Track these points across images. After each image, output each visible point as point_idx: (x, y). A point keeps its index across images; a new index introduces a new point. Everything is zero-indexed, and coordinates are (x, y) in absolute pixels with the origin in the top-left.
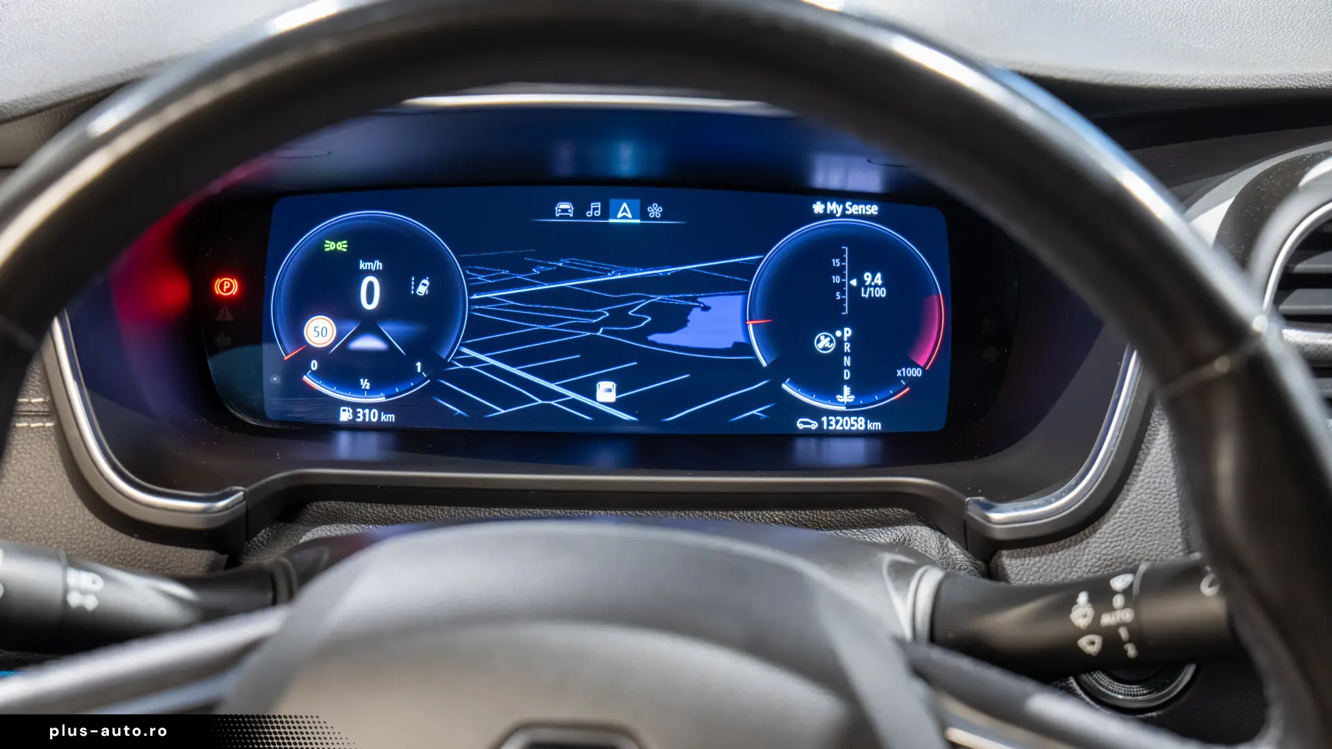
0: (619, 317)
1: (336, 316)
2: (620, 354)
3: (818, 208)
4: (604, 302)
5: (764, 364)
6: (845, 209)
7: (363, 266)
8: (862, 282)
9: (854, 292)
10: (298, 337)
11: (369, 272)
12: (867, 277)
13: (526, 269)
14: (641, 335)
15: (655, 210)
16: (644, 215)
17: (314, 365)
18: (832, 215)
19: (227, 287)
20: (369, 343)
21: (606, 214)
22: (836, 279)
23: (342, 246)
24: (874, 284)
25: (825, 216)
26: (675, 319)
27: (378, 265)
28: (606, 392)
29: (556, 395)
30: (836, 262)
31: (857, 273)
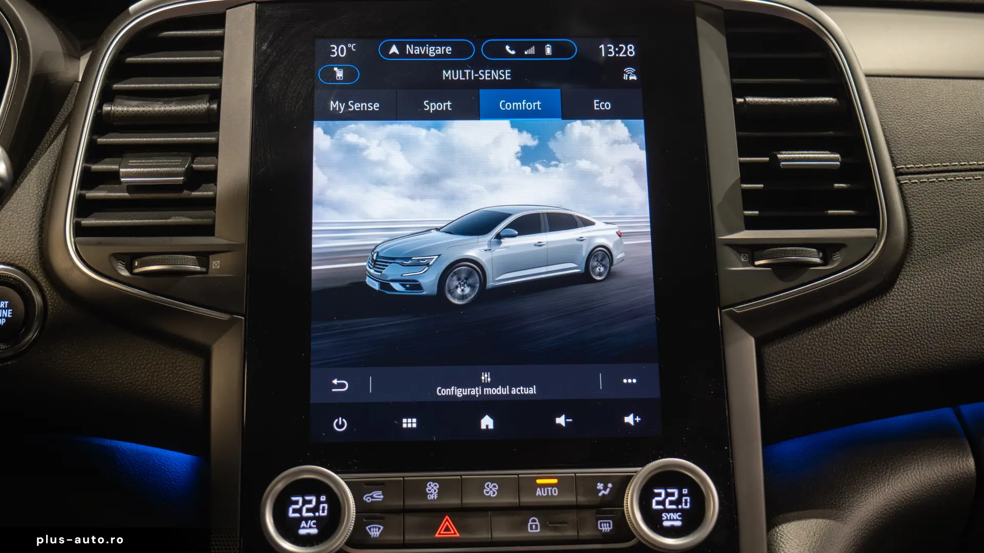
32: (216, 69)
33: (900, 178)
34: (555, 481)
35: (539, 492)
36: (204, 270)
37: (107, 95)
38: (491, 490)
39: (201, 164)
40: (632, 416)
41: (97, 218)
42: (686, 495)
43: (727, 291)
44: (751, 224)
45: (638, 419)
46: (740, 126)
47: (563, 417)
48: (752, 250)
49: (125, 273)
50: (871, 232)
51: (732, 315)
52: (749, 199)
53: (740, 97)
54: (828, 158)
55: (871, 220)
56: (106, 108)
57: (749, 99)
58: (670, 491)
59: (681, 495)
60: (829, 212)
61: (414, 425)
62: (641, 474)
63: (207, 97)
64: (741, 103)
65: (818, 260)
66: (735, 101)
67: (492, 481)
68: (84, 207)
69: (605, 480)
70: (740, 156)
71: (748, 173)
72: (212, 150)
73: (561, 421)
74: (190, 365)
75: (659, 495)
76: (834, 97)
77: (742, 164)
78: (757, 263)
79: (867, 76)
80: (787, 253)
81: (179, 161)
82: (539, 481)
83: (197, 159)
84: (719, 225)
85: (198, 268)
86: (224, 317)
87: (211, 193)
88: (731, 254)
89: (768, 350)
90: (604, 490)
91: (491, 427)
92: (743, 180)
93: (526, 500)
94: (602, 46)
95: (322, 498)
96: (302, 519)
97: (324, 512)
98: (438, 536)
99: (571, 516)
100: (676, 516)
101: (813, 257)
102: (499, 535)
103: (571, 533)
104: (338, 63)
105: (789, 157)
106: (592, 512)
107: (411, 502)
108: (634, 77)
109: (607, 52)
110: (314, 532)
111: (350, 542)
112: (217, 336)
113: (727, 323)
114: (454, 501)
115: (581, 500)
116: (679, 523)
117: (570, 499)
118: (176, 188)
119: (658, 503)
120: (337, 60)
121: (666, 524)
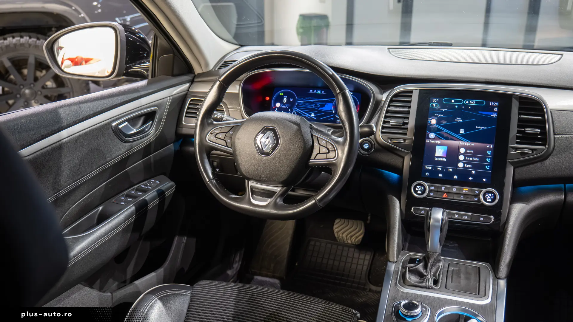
0: (316, 105)
1: (280, 103)
2: (315, 110)
4: (314, 103)
5: (334, 113)
7: (284, 97)
10: (275, 105)
11: (285, 98)
13: (305, 98)
14: (318, 108)
15: (323, 92)
16: (321, 92)
17: (277, 109)
19: (268, 98)
20: (284, 107)
21: (317, 92)
23: (282, 94)
26: (323, 106)
27: (287, 97)
28: (313, 115)
29: (306, 115)
32: (410, 102)
33: (554, 135)
34: (467, 190)
35: (464, 191)
37: (389, 106)
38: (454, 190)
39: (406, 121)
41: (385, 130)
43: (509, 157)
44: (517, 143)
45: (486, 180)
46: (518, 122)
48: (516, 149)
49: (390, 142)
50: (544, 147)
51: (509, 162)
53: (520, 115)
54: (537, 131)
55: (544, 144)
56: (388, 109)
57: (522, 116)
58: (489, 194)
59: (492, 195)
60: (536, 142)
61: (441, 176)
63: (408, 107)
64: (520, 117)
65: (531, 152)
66: (518, 116)
67: (455, 188)
68: (383, 128)
69: (477, 191)
70: (518, 128)
71: (518, 132)
72: (408, 118)
73: (470, 178)
74: (401, 160)
75: (487, 195)
76: (541, 117)
77: (518, 130)
78: (517, 152)
79: (550, 110)
80: (524, 150)
81: (402, 120)
82: (464, 189)
83: (405, 120)
84: (510, 143)
85: (403, 142)
86: (407, 152)
87: (407, 127)
88: (511, 149)
89: (516, 169)
90: (477, 193)
92: (517, 133)
93: (461, 192)
94: (491, 103)
95: (423, 187)
96: (418, 190)
97: (423, 190)
98: (444, 196)
99: (469, 196)
100: (490, 199)
101: (529, 152)
102: (455, 198)
103: (469, 200)
104: (435, 104)
105: (529, 130)
106: (474, 196)
107: (439, 190)
108: (496, 110)
109: (491, 104)
110: (421, 193)
111: (427, 196)
112: (406, 155)
113: (508, 164)
114: (447, 191)
115: (472, 194)
116: (490, 201)
117: (470, 193)
118: (401, 126)
119: (487, 196)
120: (434, 102)
121: (488, 200)
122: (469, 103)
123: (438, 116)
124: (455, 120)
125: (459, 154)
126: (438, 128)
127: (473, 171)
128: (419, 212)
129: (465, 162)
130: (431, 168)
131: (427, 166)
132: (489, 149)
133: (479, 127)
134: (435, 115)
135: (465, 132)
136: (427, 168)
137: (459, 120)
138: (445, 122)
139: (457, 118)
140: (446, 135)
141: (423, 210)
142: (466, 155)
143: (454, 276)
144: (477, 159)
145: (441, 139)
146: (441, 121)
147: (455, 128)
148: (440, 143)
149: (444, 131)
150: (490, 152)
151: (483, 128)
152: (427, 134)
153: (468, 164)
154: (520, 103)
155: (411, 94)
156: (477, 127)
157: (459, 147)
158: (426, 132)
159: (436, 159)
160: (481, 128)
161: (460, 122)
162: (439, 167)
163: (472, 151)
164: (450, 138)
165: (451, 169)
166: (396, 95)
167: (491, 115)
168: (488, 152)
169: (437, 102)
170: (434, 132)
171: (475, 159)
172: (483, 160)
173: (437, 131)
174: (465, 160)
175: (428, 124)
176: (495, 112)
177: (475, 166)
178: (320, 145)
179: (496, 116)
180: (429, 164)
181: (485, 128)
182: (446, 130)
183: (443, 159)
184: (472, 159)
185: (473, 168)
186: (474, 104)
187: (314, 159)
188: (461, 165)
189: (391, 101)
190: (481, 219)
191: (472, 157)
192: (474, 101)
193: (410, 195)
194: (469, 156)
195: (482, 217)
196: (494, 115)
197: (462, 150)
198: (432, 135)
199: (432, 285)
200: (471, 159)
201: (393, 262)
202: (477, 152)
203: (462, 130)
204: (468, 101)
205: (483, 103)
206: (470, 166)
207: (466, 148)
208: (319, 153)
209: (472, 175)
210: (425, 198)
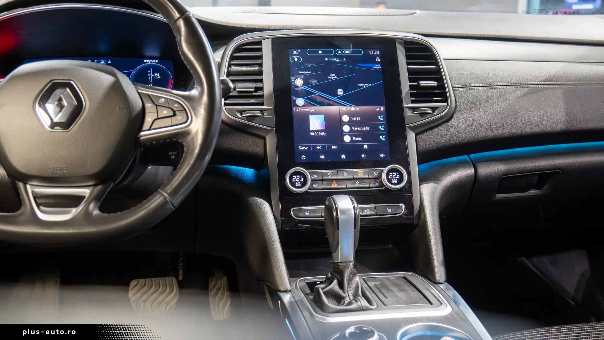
3: (145, 61)
6: (151, 61)
8: (155, 75)
9: (153, 77)
12: (156, 74)
15: (110, 62)
16: (107, 63)
18: (148, 62)
21: (99, 63)
22: (149, 75)
24: (157, 76)
25: (147, 63)
30: (149, 72)
31: (154, 73)
32: (260, 57)
33: (453, 89)
34: (363, 172)
35: (358, 175)
36: (262, 115)
37: (230, 65)
38: (346, 175)
39: (259, 85)
40: (382, 154)
41: (229, 101)
42: (398, 175)
43: (407, 121)
44: (413, 102)
46: (409, 74)
47: (364, 155)
48: (414, 109)
49: (240, 116)
50: (446, 104)
51: (409, 127)
52: (412, 95)
53: (409, 66)
54: (434, 83)
55: (446, 101)
56: (230, 69)
57: (411, 66)
58: (394, 173)
60: (434, 98)
61: (324, 158)
62: (386, 170)
63: (258, 65)
64: (409, 68)
65: (431, 112)
66: (407, 67)
67: (346, 172)
68: (226, 98)
69: (376, 171)
70: (409, 82)
71: (412, 87)
72: (261, 81)
73: (363, 156)
74: (261, 141)
75: (391, 175)
76: (435, 66)
77: (410, 86)
78: (415, 113)
79: (444, 59)
80: (422, 110)
81: (252, 84)
82: (358, 172)
83: (256, 84)
84: (404, 102)
85: (261, 115)
86: (270, 128)
87: (262, 94)
88: (407, 110)
89: (418, 137)
90: (376, 174)
91: (345, 158)
92: (410, 90)
93: (355, 177)
94: (370, 51)
95: (302, 176)
96: (296, 182)
97: (302, 180)
98: (332, 186)
99: (367, 181)
100: (396, 180)
101: (430, 111)
102: (349, 186)
103: (368, 185)
104: (296, 56)
105: (423, 83)
106: (373, 180)
107: (324, 178)
108: (379, 60)
109: (371, 53)
110: (300, 185)
111: (308, 189)
112: (267, 135)
113: (407, 129)
114: (336, 177)
115: (370, 177)
116: (396, 182)
117: (367, 176)
118: (252, 92)
119: (391, 177)
120: (295, 55)
121: (393, 182)
122: (342, 53)
123: (303, 74)
124: (329, 77)
125: (341, 124)
126: (306, 90)
127: (365, 146)
128: (301, 215)
129: (351, 133)
130: (307, 147)
131: (302, 146)
132: (380, 113)
133: (362, 85)
134: (300, 72)
135: (344, 93)
136: (301, 148)
137: (333, 77)
138: (314, 82)
139: (331, 75)
140: (319, 99)
141: (307, 210)
142: (351, 123)
143: (383, 291)
144: (367, 128)
145: (314, 105)
146: (309, 81)
147: (330, 89)
148: (313, 110)
149: (316, 94)
150: (382, 117)
151: (366, 85)
152: (294, 100)
153: (357, 136)
154: (407, 50)
155: (260, 47)
156: (359, 85)
157: (340, 116)
158: (291, 98)
159: (312, 134)
160: (365, 85)
161: (335, 81)
162: (318, 146)
163: (358, 118)
164: (326, 102)
165: (335, 145)
166: (238, 49)
167: (374, 68)
168: (379, 117)
169: (299, 54)
170: (302, 97)
171: (365, 129)
172: (374, 128)
173: (305, 94)
174: (351, 130)
175: (293, 86)
176: (378, 63)
177: (366, 138)
178: (157, 105)
179: (380, 68)
180: (303, 142)
181: (370, 85)
182: (318, 93)
183: (321, 134)
184: (361, 128)
185: (365, 140)
186: (349, 54)
187: (150, 129)
188: (347, 139)
189: (232, 58)
190: (389, 210)
191: (360, 126)
192: (348, 50)
193: (284, 190)
194: (356, 126)
195: (389, 207)
196: (378, 67)
197: (345, 118)
198: (300, 101)
199: (367, 304)
200: (359, 129)
201: (286, 291)
202: (366, 118)
203: (339, 90)
204: (340, 51)
205: (360, 52)
206: (360, 139)
207: (350, 114)
208: (158, 118)
209: (365, 151)
210: (306, 192)
